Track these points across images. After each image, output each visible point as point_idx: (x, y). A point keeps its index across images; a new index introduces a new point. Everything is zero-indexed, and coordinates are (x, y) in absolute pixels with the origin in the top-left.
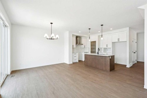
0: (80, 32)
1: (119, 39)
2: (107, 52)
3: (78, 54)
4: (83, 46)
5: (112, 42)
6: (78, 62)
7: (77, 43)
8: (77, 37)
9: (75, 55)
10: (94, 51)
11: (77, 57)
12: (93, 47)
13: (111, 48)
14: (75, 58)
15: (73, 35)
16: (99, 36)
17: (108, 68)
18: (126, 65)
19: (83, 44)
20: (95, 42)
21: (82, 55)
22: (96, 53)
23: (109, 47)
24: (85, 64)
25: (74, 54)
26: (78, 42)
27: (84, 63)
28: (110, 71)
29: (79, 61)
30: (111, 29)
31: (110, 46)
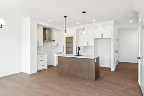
0: (50, 21)
1: (102, 35)
2: (88, 51)
3: (46, 56)
4: (54, 44)
5: (95, 39)
6: (47, 68)
7: (45, 38)
8: (45, 29)
9: (42, 58)
10: (70, 50)
11: (46, 60)
12: (69, 45)
13: (92, 47)
14: (42, 63)
15: (38, 25)
16: (77, 30)
17: (93, 76)
18: (110, 68)
19: (54, 41)
20: (72, 38)
21: (53, 56)
22: (73, 54)
23: (90, 45)
24: (59, 71)
25: (39, 56)
26: (47, 37)
27: (57, 69)
28: (95, 80)
29: (49, 66)
30: (94, 21)
31: (92, 44)
